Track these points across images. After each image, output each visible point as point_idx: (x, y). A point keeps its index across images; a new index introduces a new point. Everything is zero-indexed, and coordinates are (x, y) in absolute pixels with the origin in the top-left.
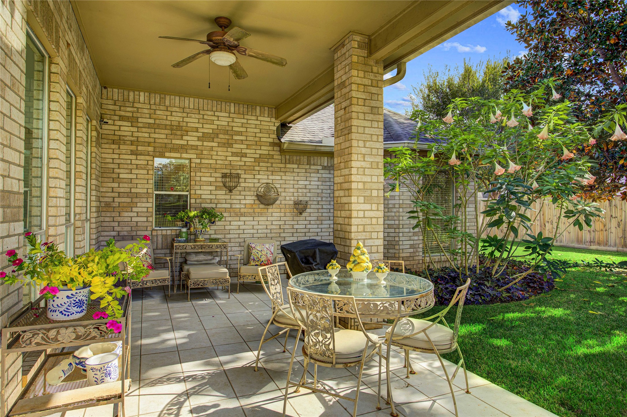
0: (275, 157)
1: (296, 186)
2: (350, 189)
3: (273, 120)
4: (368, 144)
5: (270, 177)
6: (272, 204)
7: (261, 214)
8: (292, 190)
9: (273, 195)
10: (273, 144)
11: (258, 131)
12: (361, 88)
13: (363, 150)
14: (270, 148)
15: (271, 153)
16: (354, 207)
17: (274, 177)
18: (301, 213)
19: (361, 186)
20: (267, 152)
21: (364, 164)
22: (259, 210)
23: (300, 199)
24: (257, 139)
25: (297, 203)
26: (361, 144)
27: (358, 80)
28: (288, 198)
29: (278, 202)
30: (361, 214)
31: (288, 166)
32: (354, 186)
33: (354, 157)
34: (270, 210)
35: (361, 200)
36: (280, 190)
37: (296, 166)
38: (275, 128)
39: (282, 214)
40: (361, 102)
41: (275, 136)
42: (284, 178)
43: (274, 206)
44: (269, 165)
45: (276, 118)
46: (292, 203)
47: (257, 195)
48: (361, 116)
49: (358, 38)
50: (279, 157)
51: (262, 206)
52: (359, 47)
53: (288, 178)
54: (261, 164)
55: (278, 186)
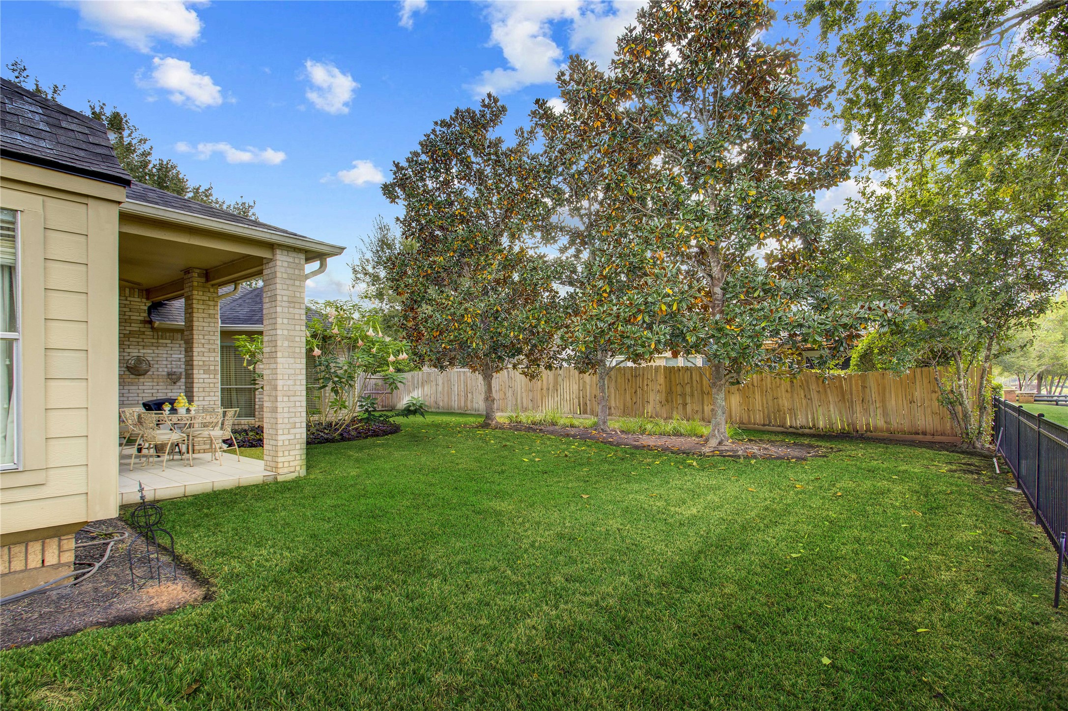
0: (147, 333)
1: (170, 359)
2: (192, 365)
3: (144, 300)
4: (206, 337)
5: (142, 351)
6: (144, 375)
7: (131, 384)
8: (165, 363)
9: (144, 366)
10: (145, 322)
11: (128, 310)
12: (201, 302)
13: (203, 341)
14: (141, 325)
15: (142, 330)
16: (195, 376)
17: (145, 351)
18: (175, 383)
19: (201, 363)
20: (137, 329)
21: (203, 350)
22: (129, 380)
23: (174, 370)
24: (126, 317)
25: (169, 374)
26: (201, 337)
27: (198, 297)
28: (160, 370)
29: (150, 373)
30: (201, 381)
31: (161, 341)
32: (195, 363)
33: (195, 345)
34: (141, 380)
35: (202, 372)
36: (152, 362)
37: (169, 341)
38: (146, 308)
39: (155, 384)
40: (201, 311)
41: (146, 315)
42: (156, 351)
43: (146, 376)
44: (140, 340)
45: (148, 299)
46: (165, 373)
47: (127, 367)
48: (201, 320)
49: (198, 271)
50: (151, 333)
51: (132, 376)
52: (199, 276)
53: (161, 352)
54: (131, 339)
55: (150, 359)
